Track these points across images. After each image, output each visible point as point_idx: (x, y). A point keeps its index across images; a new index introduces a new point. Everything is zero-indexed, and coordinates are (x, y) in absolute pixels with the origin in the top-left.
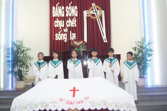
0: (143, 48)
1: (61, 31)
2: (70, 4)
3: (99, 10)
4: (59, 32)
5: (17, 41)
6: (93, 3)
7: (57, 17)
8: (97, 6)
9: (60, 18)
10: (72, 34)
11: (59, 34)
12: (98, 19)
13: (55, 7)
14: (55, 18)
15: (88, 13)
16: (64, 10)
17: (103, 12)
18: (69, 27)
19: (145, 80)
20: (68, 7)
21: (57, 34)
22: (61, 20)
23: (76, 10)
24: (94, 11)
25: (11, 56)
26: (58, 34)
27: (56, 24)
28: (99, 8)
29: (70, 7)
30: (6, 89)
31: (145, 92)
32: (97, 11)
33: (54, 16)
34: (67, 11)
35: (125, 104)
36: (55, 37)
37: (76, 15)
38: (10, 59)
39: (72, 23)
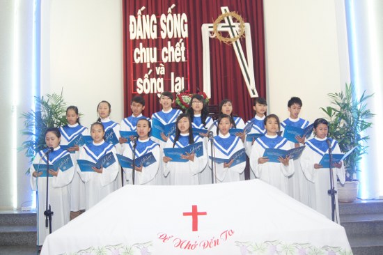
0: (350, 110)
1: (149, 73)
2: (170, 10)
3: (238, 22)
4: (146, 76)
5: (48, 95)
6: (223, 6)
7: (140, 40)
8: (234, 14)
9: (148, 43)
10: (175, 78)
11: (146, 80)
12: (236, 42)
13: (136, 16)
14: (135, 43)
15: (212, 30)
16: (155, 22)
17: (248, 26)
18: (168, 62)
19: (355, 185)
20: (167, 15)
21: (139, 80)
22: (149, 47)
23: (184, 23)
24: (227, 24)
25: (34, 132)
26: (143, 79)
27: (138, 56)
28: (239, 17)
29: (170, 15)
30: (25, 210)
31: (356, 214)
32: (232, 24)
33: (132, 37)
34: (163, 26)
36: (135, 87)
37: (185, 35)
38: (34, 138)
39: (176, 54)
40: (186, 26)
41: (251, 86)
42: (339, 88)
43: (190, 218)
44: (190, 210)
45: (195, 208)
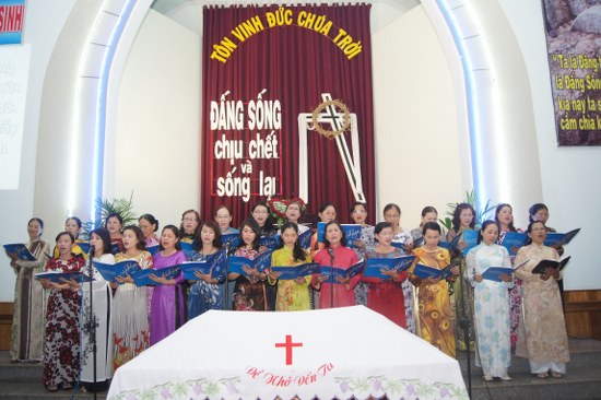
1: (233, 171)
2: (260, 96)
3: (343, 112)
4: (229, 174)
6: (324, 93)
7: (223, 131)
8: (337, 102)
9: (232, 135)
10: (264, 178)
11: (229, 180)
12: (340, 136)
13: (218, 102)
14: (217, 134)
15: (310, 120)
16: (242, 110)
17: (354, 117)
18: (256, 159)
20: (256, 102)
21: (221, 179)
22: (233, 139)
23: (277, 112)
24: (329, 114)
26: (225, 178)
27: (220, 150)
28: (343, 107)
29: (260, 103)
32: (336, 114)
33: (214, 127)
34: (251, 114)
35: (437, 384)
36: (215, 188)
37: (278, 125)
39: (267, 148)
40: (279, 115)
41: (358, 190)
43: (284, 349)
44: (284, 341)
45: (289, 338)
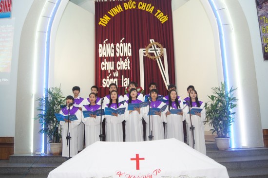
0: (224, 97)
1: (110, 76)
2: (121, 41)
3: (160, 48)
4: (108, 77)
5: (53, 88)
6: (151, 39)
7: (105, 58)
8: (157, 43)
9: (109, 59)
10: (124, 78)
11: (108, 80)
12: (158, 59)
13: (103, 44)
14: (102, 59)
15: (145, 52)
16: (113, 47)
17: (165, 50)
18: (120, 70)
19: (228, 140)
20: (120, 44)
21: (104, 80)
22: (109, 61)
23: (129, 48)
25: (44, 109)
26: (106, 79)
27: (103, 66)
28: (160, 45)
30: (38, 153)
31: (229, 157)
32: (156, 49)
33: (100, 55)
34: (117, 50)
36: (102, 83)
37: (130, 54)
38: (44, 112)
39: (125, 65)
40: (130, 50)
41: (167, 83)
42: (218, 85)
43: (135, 161)
44: (135, 157)
45: (137, 155)
